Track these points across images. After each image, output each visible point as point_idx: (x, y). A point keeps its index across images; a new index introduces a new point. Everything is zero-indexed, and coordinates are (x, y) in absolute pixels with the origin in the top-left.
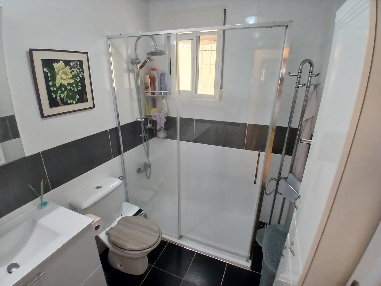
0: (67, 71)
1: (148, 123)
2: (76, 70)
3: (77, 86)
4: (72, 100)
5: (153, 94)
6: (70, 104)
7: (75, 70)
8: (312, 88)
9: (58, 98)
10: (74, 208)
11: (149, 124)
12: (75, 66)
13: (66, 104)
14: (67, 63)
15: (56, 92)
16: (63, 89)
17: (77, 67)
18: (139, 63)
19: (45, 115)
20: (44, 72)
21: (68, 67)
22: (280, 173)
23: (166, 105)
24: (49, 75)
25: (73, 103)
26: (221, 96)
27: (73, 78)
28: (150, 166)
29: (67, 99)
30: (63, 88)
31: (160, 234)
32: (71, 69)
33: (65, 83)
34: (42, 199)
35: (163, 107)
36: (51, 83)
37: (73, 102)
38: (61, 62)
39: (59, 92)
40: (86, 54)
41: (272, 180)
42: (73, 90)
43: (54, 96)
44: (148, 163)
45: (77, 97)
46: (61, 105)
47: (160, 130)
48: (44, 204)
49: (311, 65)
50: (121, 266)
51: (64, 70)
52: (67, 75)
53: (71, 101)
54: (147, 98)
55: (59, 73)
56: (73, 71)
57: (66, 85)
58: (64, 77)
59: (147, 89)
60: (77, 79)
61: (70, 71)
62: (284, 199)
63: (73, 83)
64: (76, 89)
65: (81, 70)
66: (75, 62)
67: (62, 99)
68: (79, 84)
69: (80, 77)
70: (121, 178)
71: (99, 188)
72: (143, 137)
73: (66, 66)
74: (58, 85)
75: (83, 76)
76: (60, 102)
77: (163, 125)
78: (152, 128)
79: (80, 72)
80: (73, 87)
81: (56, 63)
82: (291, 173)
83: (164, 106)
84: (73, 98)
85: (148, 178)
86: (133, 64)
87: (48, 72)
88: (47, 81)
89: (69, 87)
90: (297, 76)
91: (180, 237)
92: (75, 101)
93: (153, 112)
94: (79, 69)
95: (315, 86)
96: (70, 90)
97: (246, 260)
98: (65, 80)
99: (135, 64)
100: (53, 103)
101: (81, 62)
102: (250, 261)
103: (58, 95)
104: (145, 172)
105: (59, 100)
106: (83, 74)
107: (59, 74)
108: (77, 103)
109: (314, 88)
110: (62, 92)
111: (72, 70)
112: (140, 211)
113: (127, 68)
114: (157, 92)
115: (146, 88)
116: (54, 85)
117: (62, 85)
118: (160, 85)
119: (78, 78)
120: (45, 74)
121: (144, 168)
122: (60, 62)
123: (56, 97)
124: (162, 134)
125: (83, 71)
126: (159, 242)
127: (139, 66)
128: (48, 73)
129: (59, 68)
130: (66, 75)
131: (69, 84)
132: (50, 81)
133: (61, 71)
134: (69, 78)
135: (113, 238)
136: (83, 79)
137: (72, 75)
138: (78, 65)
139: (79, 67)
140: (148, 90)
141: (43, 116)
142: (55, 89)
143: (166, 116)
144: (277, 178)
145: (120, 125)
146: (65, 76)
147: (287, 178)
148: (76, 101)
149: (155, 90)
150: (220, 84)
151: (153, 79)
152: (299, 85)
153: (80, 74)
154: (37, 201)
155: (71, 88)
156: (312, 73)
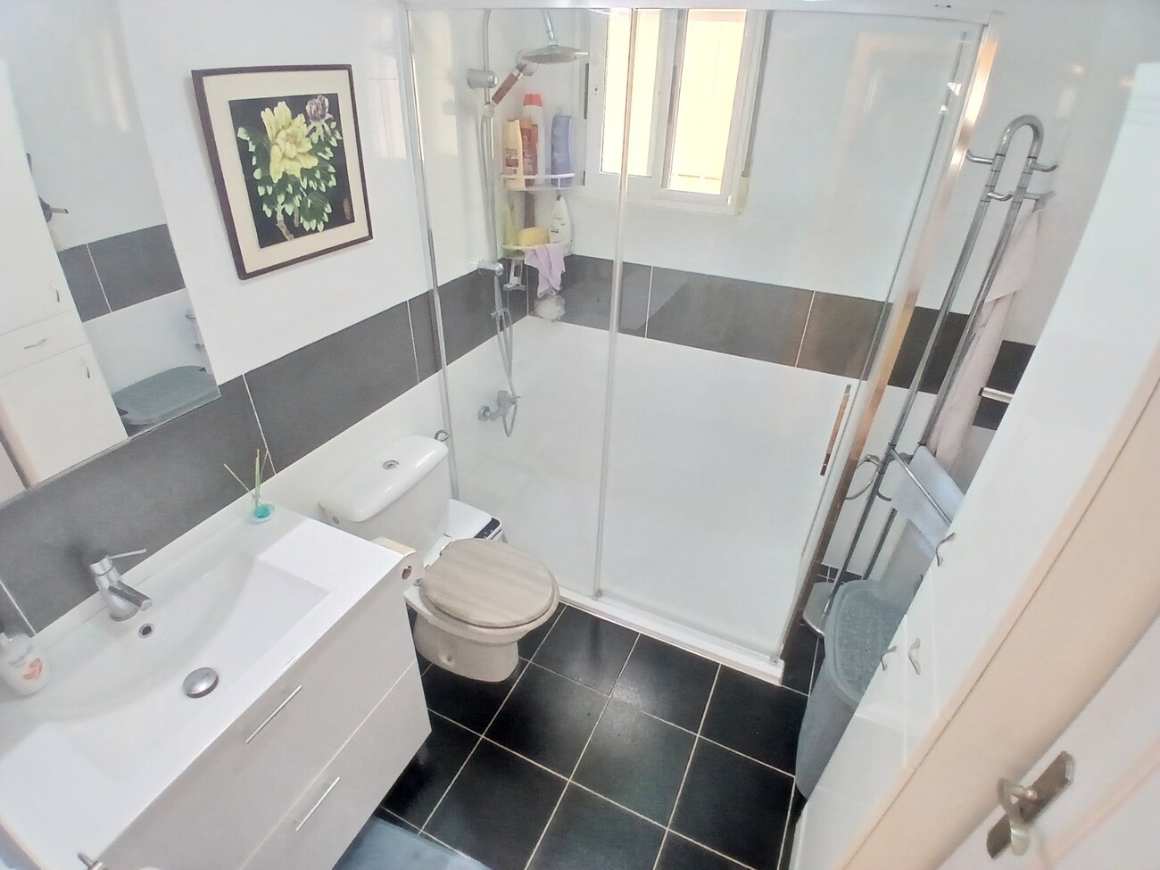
0: (298, 130)
1: (512, 273)
2: (323, 126)
3: (326, 177)
4: (315, 221)
5: (529, 183)
6: (311, 232)
7: (318, 125)
8: (1028, 204)
9: (280, 217)
10: (330, 517)
11: (515, 275)
12: (319, 112)
13: (299, 232)
14: (297, 104)
15: (272, 201)
16: (290, 189)
17: (323, 116)
18: (491, 85)
19: (249, 270)
20: (239, 140)
21: (301, 118)
22: (892, 445)
23: (566, 219)
24: (252, 148)
25: (316, 230)
26: (741, 202)
27: (312, 152)
28: (513, 402)
29: (302, 218)
30: (290, 186)
31: (555, 588)
32: (308, 123)
33: (295, 170)
34: (256, 497)
35: (557, 225)
36: (257, 174)
37: (316, 228)
38: (282, 105)
39: (281, 199)
40: (347, 71)
41: (868, 461)
42: (315, 189)
43: (269, 213)
44: (510, 393)
45: (326, 210)
46: (287, 238)
47: (546, 296)
48: (263, 513)
49: (1037, 133)
50: (449, 660)
51: (289, 131)
52: (297, 144)
53: (313, 224)
54: (510, 195)
55: (278, 141)
56: (314, 129)
57: (298, 175)
58: (291, 150)
59: (513, 168)
60: (325, 152)
61: (306, 130)
62: (894, 512)
63: (313, 170)
64: (323, 184)
65: (334, 125)
66: (317, 101)
67: (288, 219)
68: (332, 169)
69: (333, 148)
70: (441, 436)
71: (390, 465)
72: (498, 319)
73: (294, 116)
74: (276, 177)
75: (340, 143)
76: (284, 230)
77: (556, 282)
78: (523, 287)
79: (333, 134)
80: (315, 179)
81: (268, 110)
82: (924, 445)
83: (561, 222)
84: (315, 213)
85: (508, 434)
86: (472, 88)
87: (248, 139)
88: (248, 169)
89: (305, 180)
90: (991, 164)
91: (599, 594)
92: (322, 223)
93: (527, 241)
94: (328, 122)
95: (1037, 200)
96: (309, 190)
97: (770, 660)
98: (295, 159)
99: (481, 87)
100: (268, 233)
101: (333, 99)
102: (782, 663)
103: (279, 209)
104: (500, 419)
105: (283, 223)
106: (338, 137)
107: (277, 144)
108: (327, 226)
109: (1035, 204)
110: (289, 199)
111: (311, 127)
112: (494, 524)
113: (453, 99)
114: (542, 176)
115: (511, 163)
116: (267, 180)
117: (286, 178)
118: (552, 153)
119: (328, 150)
120: (242, 145)
121: (499, 405)
122: (279, 103)
123: (274, 213)
124: (550, 308)
125: (339, 127)
126: (553, 608)
127: (493, 92)
128: (250, 143)
129: (276, 123)
130: (295, 143)
131: (304, 171)
132: (255, 168)
133: (282, 134)
134: (303, 154)
135: (435, 595)
136: (339, 151)
137: (312, 143)
138: (327, 110)
139: (328, 116)
140: (515, 172)
141: (243, 274)
142: (270, 190)
143: (566, 253)
144: (882, 456)
145: (439, 285)
146: (294, 146)
147: (912, 457)
148: (324, 223)
149: (535, 172)
150: (744, 163)
151: (529, 134)
152: (993, 192)
153: (333, 139)
154: (245, 502)
155: (311, 183)
156: (1035, 158)
